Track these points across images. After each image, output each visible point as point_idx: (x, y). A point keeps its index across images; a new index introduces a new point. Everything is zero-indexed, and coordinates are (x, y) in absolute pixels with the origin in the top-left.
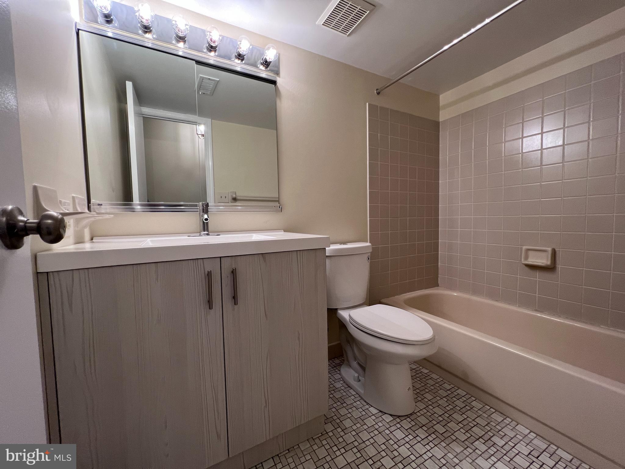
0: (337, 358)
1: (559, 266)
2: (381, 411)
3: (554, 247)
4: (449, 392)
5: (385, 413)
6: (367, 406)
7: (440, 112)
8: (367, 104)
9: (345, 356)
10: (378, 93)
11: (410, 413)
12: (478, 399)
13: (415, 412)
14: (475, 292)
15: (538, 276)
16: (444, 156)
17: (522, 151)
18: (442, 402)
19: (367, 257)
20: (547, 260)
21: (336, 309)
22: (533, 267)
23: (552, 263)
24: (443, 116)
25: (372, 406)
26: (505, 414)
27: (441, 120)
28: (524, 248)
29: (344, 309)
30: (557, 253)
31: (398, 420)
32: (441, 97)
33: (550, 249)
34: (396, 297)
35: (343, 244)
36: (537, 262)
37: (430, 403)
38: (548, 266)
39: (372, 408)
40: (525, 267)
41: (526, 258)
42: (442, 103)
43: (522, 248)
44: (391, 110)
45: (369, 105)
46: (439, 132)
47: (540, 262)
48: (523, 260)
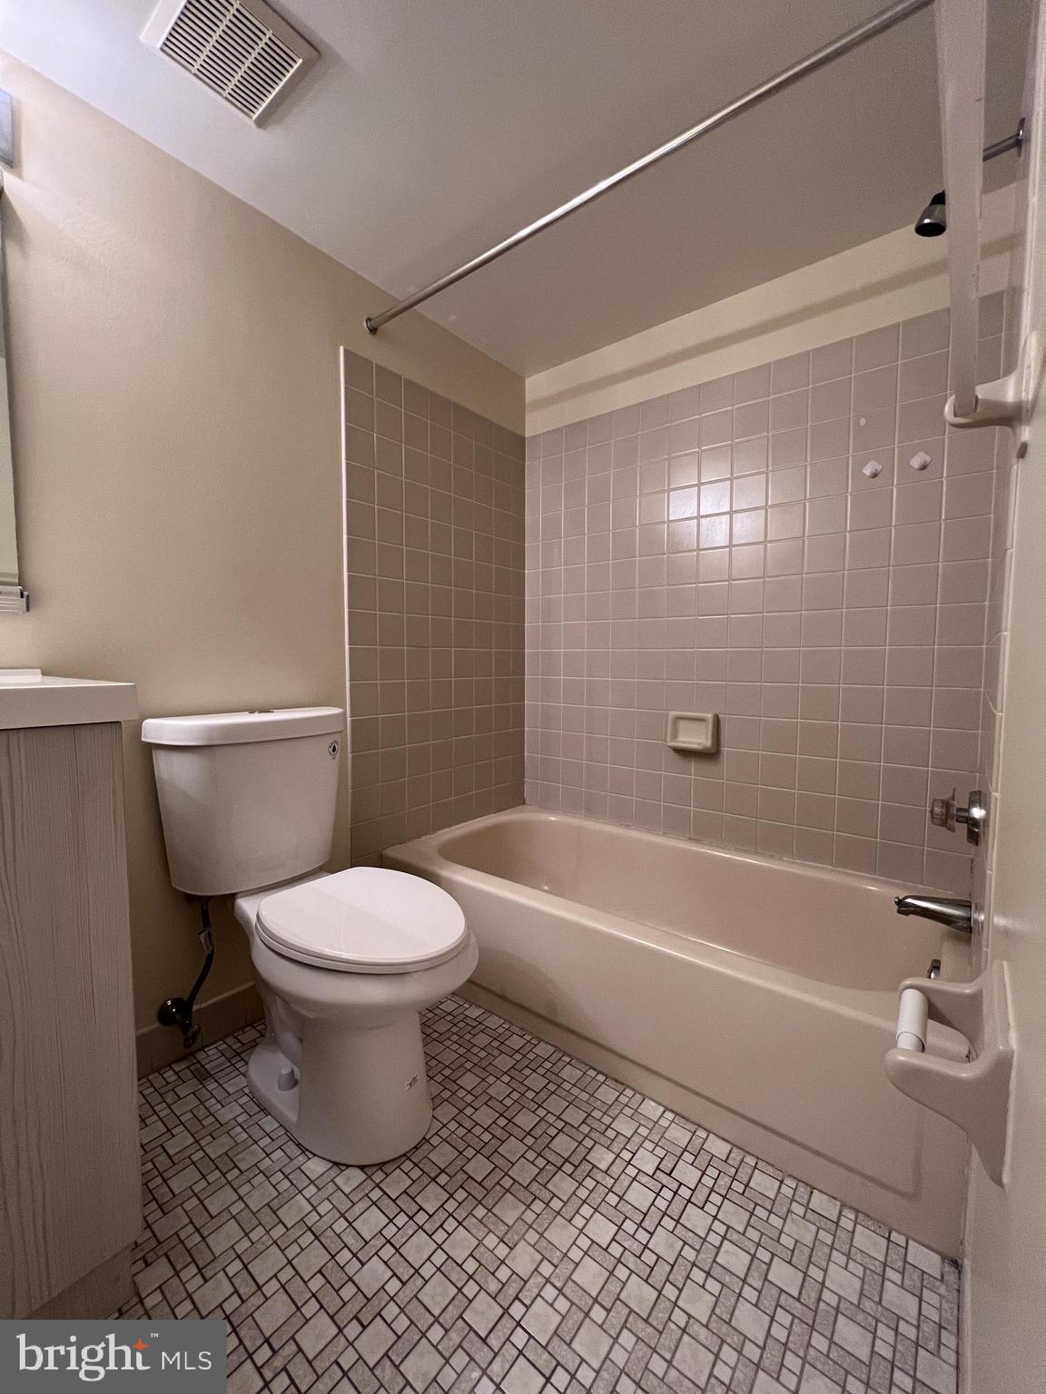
0: (251, 1025)
1: (725, 750)
2: (336, 1164)
3: (718, 712)
4: (517, 1057)
5: (348, 1166)
6: (302, 1159)
7: (527, 416)
8: (342, 348)
9: (267, 1018)
10: (373, 330)
11: (412, 1146)
12: (578, 1059)
13: (427, 1137)
14: (591, 811)
15: (694, 769)
16: (535, 516)
17: (668, 518)
18: (499, 1090)
19: (328, 746)
20: (707, 738)
21: (233, 896)
22: (685, 753)
23: (713, 743)
24: (534, 425)
25: (315, 1155)
26: (622, 1081)
27: (529, 433)
28: (673, 714)
29: (252, 894)
30: (722, 723)
31: (379, 1176)
32: (529, 382)
33: (710, 716)
34: (424, 838)
35: (260, 712)
36: (690, 743)
37: (469, 1098)
38: (706, 749)
39: (315, 1160)
40: (673, 753)
41: (675, 736)
42: (529, 397)
43: (668, 714)
44: (409, 383)
45: (345, 350)
46: (524, 460)
47: (695, 743)
48: (668, 739)
